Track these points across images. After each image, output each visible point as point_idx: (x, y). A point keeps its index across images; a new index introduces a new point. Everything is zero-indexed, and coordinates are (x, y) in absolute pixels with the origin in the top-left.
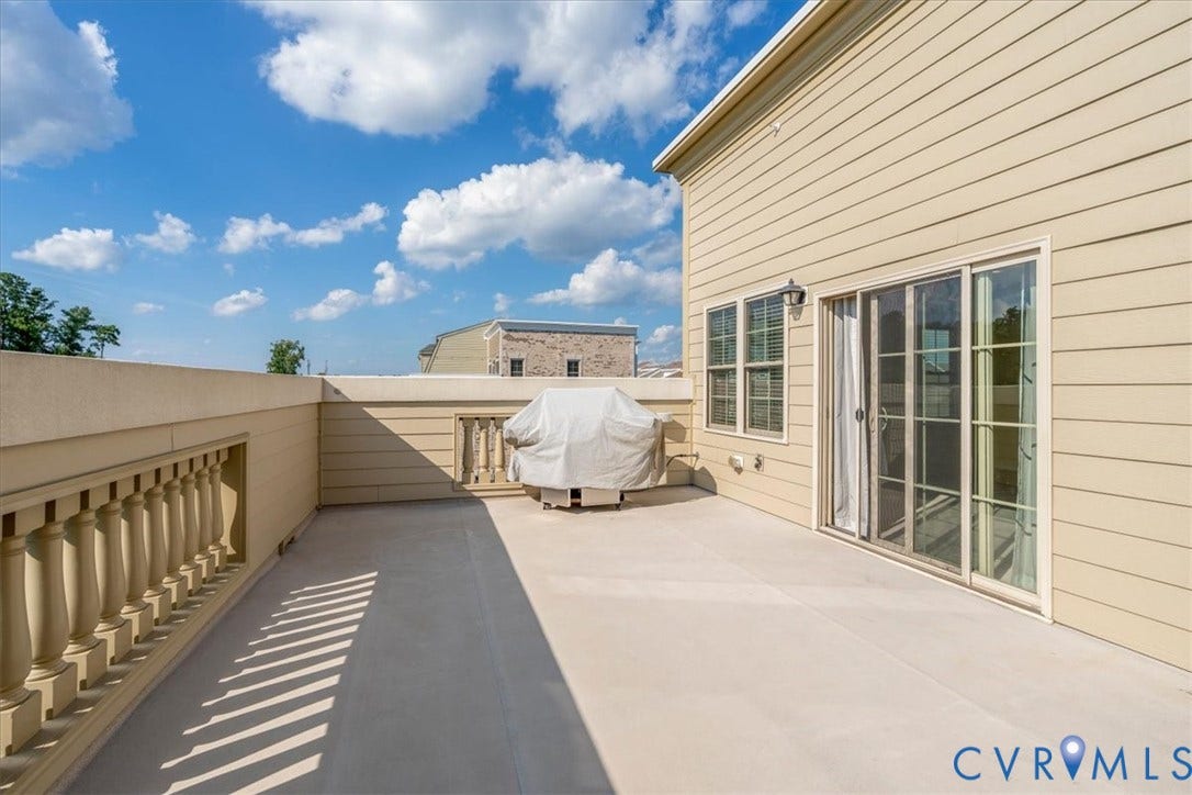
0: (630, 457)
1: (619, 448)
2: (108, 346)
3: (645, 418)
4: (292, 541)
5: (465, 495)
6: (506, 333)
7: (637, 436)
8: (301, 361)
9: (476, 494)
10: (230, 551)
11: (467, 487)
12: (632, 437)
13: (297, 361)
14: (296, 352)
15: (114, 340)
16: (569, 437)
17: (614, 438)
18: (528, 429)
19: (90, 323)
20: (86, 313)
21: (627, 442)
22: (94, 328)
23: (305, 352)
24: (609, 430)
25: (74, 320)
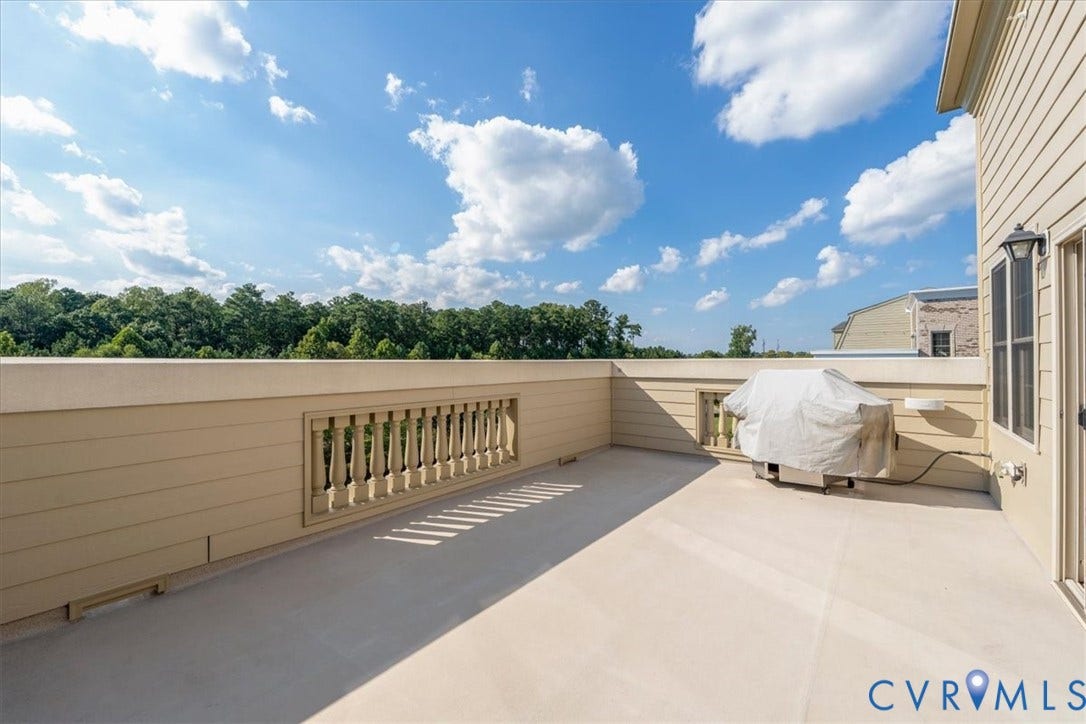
0: (832, 440)
1: (816, 430)
2: (636, 336)
3: (850, 401)
4: (574, 460)
5: (706, 454)
6: (924, 304)
7: (837, 420)
8: (754, 341)
9: (714, 455)
10: (512, 454)
11: (706, 448)
12: (832, 421)
13: (750, 341)
14: (750, 334)
15: (638, 333)
16: (766, 415)
17: (811, 420)
18: (740, 405)
19: (628, 324)
20: (626, 317)
21: (826, 425)
22: (629, 327)
23: (757, 334)
24: (805, 412)
25: (620, 322)
